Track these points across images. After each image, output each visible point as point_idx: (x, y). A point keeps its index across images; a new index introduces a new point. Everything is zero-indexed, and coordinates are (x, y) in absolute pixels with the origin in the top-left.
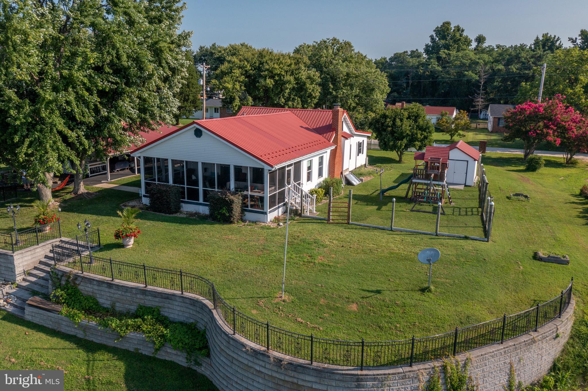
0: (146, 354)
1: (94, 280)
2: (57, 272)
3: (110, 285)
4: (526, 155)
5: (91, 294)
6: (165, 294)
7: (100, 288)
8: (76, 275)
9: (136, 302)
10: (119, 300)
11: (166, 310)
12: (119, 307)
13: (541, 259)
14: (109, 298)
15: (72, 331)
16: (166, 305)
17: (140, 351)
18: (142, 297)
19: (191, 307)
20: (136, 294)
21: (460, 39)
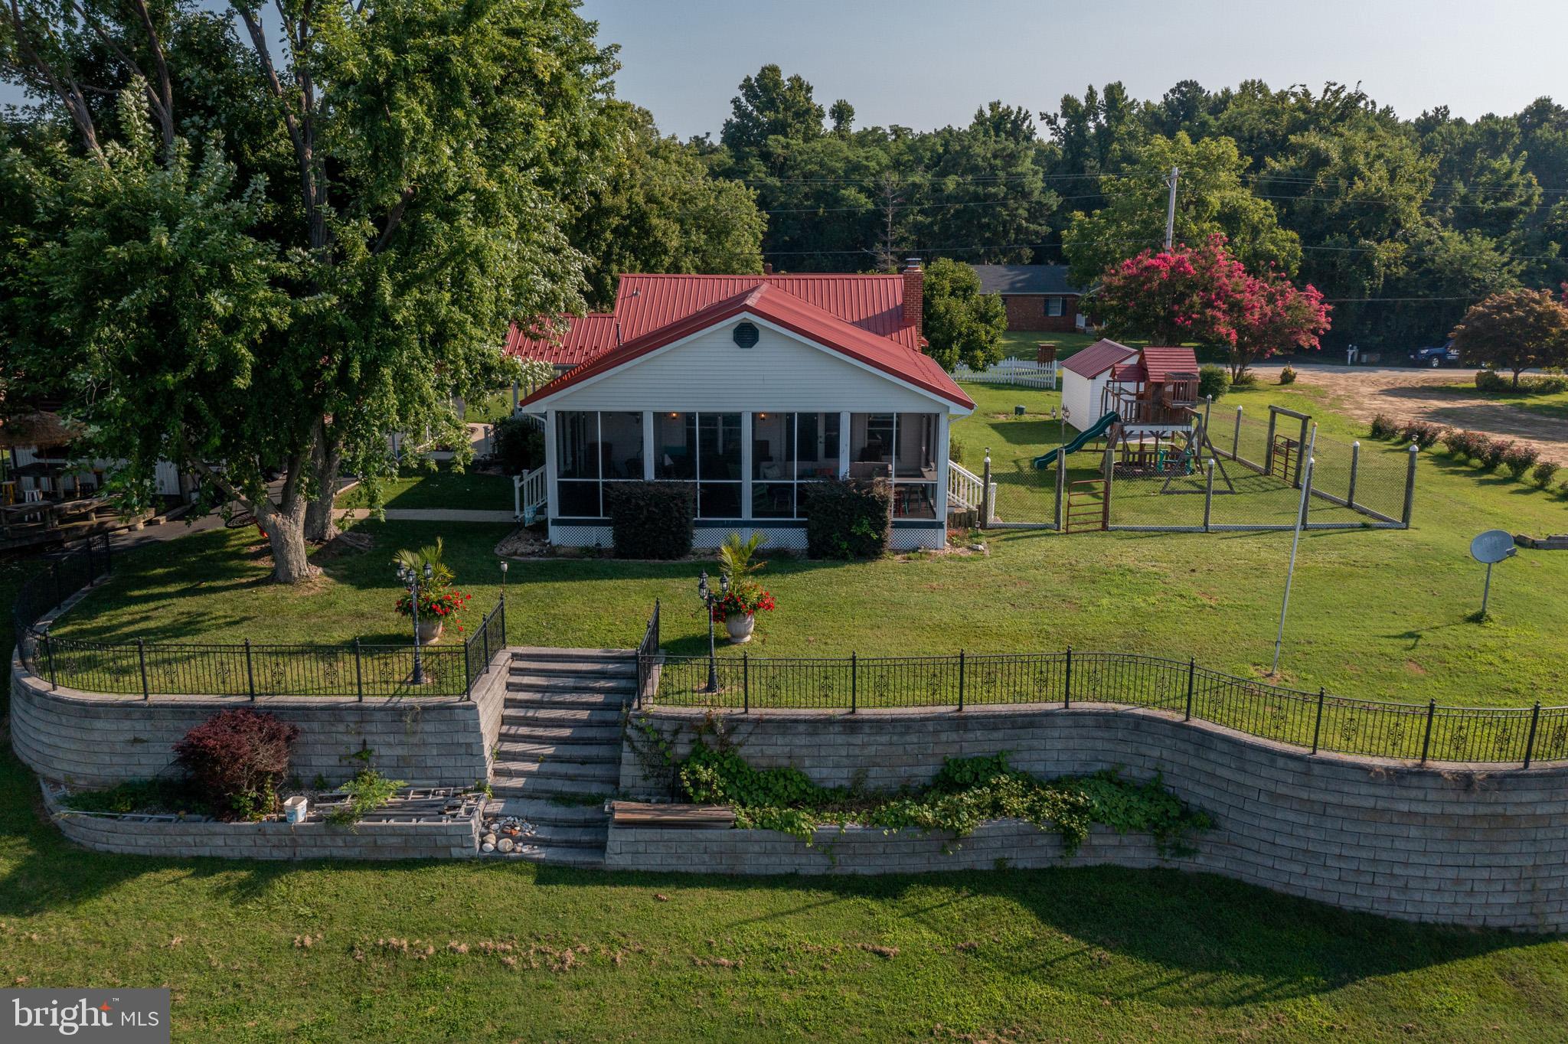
0: (1029, 866)
1: (796, 721)
2: (657, 724)
3: (852, 725)
5: (785, 762)
6: (1020, 715)
7: (817, 740)
8: (732, 720)
9: (934, 755)
10: (878, 760)
11: (1026, 755)
12: (877, 778)
14: (845, 761)
15: (784, 864)
16: (1024, 743)
17: (1010, 865)
18: (954, 736)
19: (1100, 734)
20: (936, 732)
21: (808, 111)
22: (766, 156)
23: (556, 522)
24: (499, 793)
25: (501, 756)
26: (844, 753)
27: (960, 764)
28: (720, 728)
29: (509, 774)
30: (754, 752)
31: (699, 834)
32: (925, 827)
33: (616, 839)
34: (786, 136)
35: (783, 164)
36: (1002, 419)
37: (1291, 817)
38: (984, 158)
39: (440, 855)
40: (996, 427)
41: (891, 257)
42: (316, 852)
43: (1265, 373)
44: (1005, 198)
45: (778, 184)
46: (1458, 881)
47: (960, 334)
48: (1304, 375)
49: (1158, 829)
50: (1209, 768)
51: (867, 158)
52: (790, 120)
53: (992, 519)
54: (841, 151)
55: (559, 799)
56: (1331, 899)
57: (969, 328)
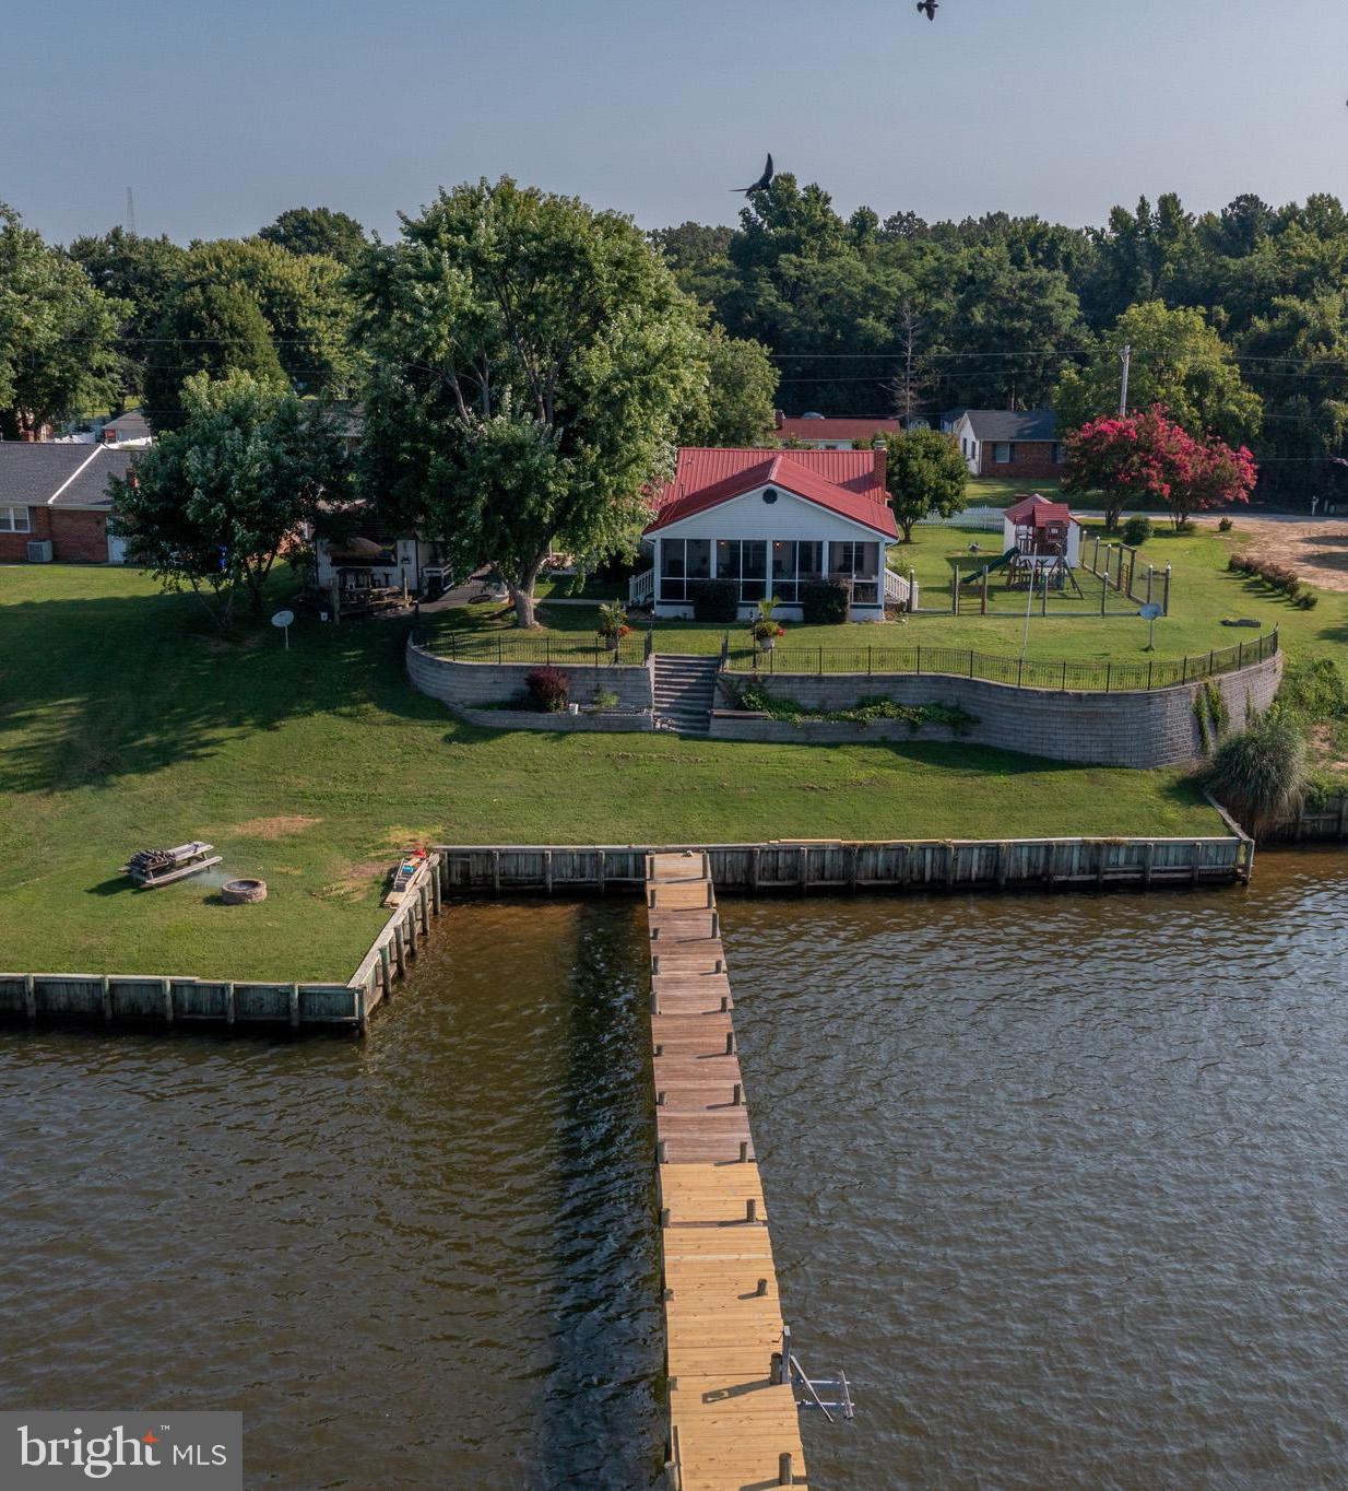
1: (794, 677)
2: (730, 678)
3: (819, 679)
4: (1109, 520)
5: (789, 695)
7: (803, 686)
8: (764, 677)
9: (855, 694)
10: (831, 696)
11: (898, 694)
12: (830, 702)
13: (1231, 624)
14: (816, 696)
16: (897, 688)
18: (865, 685)
19: (932, 685)
20: (857, 684)
21: (825, 225)
22: (777, 278)
23: (658, 603)
24: (658, 709)
25: (657, 696)
26: (816, 693)
27: (868, 698)
28: (760, 680)
29: (662, 703)
30: (774, 691)
31: (751, 722)
32: (850, 720)
33: (714, 723)
34: (799, 254)
35: (795, 285)
36: (960, 554)
37: (1007, 715)
38: (1010, 290)
40: (949, 560)
41: (910, 393)
42: (582, 727)
43: (1207, 522)
44: (1031, 332)
45: (791, 310)
46: (1077, 741)
47: (930, 488)
48: (1240, 523)
49: (954, 724)
51: (887, 283)
52: (804, 237)
53: (915, 607)
54: (859, 274)
55: (685, 712)
56: (1026, 751)
57: (937, 484)
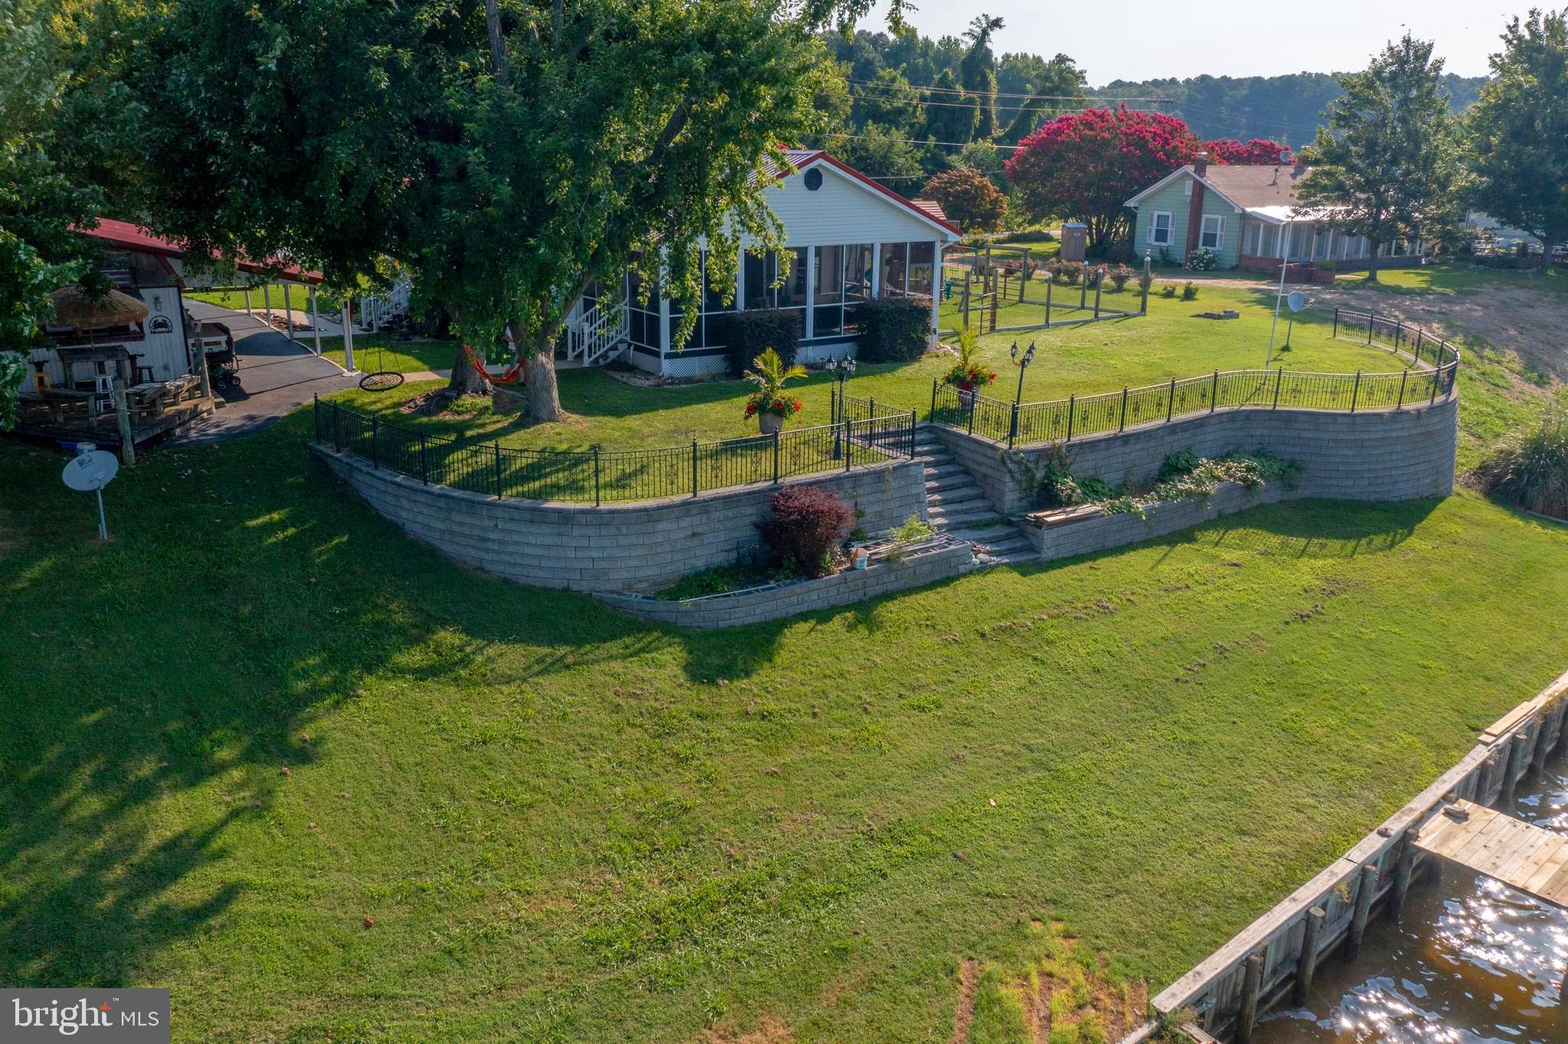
18: (1172, 437)
26: (1120, 460)
31: (1087, 523)
33: (1048, 536)
37: (1346, 452)
39: (951, 574)
50: (1295, 434)
